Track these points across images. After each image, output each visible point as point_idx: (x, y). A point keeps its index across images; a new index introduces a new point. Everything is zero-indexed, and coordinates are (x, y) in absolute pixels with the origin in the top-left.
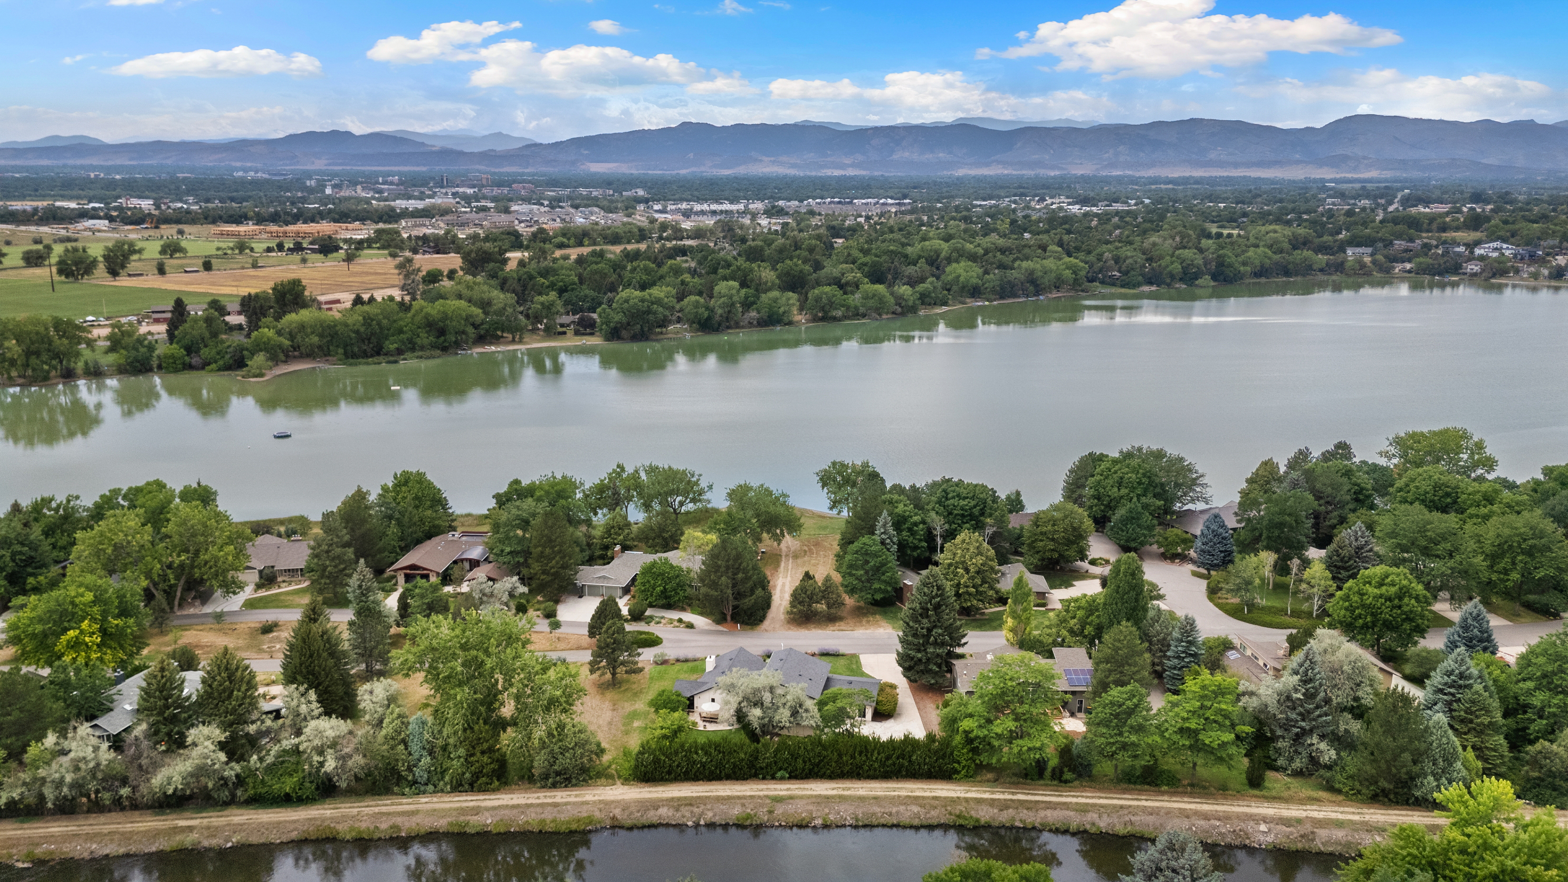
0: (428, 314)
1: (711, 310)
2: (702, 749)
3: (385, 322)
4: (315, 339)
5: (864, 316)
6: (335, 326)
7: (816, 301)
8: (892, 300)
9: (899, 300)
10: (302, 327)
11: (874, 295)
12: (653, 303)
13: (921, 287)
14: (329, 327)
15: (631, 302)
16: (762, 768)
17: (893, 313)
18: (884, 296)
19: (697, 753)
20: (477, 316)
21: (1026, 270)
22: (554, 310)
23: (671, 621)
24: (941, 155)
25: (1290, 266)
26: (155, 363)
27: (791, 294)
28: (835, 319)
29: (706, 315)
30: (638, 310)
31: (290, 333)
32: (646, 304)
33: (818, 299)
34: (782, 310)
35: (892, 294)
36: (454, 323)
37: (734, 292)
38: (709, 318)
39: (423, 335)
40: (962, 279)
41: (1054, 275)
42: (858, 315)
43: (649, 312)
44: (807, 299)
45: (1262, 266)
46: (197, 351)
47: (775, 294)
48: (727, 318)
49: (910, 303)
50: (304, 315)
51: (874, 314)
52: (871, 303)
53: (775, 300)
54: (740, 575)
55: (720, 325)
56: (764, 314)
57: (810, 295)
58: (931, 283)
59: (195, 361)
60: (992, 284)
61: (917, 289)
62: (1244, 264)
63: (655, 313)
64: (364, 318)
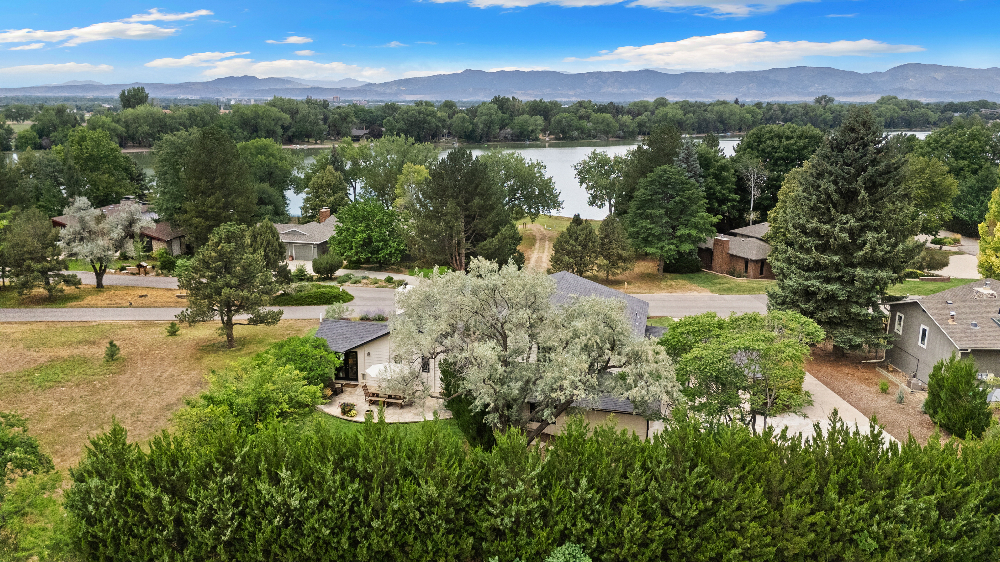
0: (242, 113)
1: (475, 125)
2: (293, 466)
3: (208, 118)
4: (146, 128)
5: (595, 137)
6: (164, 118)
7: (558, 124)
8: (617, 125)
9: (623, 126)
10: (137, 119)
11: (603, 121)
12: (428, 115)
13: (639, 119)
14: (159, 119)
15: (410, 113)
16: (499, 534)
17: (617, 137)
18: (611, 122)
19: (275, 480)
20: (285, 119)
21: (717, 112)
22: (349, 119)
23: (376, 282)
24: (633, 90)
25: (912, 119)
26: (13, 143)
27: (538, 117)
28: (572, 138)
29: (470, 128)
30: (416, 120)
31: (126, 122)
32: (422, 115)
33: (559, 122)
34: (531, 128)
35: (617, 121)
36: (264, 122)
37: (493, 111)
38: (473, 131)
39: (239, 130)
40: (669, 115)
41: (738, 117)
42: (589, 136)
43: (425, 122)
44: (550, 123)
45: (891, 118)
46: (48, 136)
47: (526, 116)
48: (487, 133)
49: (631, 129)
50: (141, 109)
51: (602, 136)
52: (601, 127)
53: (526, 121)
54: (477, 201)
55: (481, 137)
56: (517, 130)
57: (552, 120)
58: (647, 116)
59: (45, 141)
60: (692, 121)
61: (636, 120)
62: (879, 116)
63: (429, 123)
64: (190, 114)
